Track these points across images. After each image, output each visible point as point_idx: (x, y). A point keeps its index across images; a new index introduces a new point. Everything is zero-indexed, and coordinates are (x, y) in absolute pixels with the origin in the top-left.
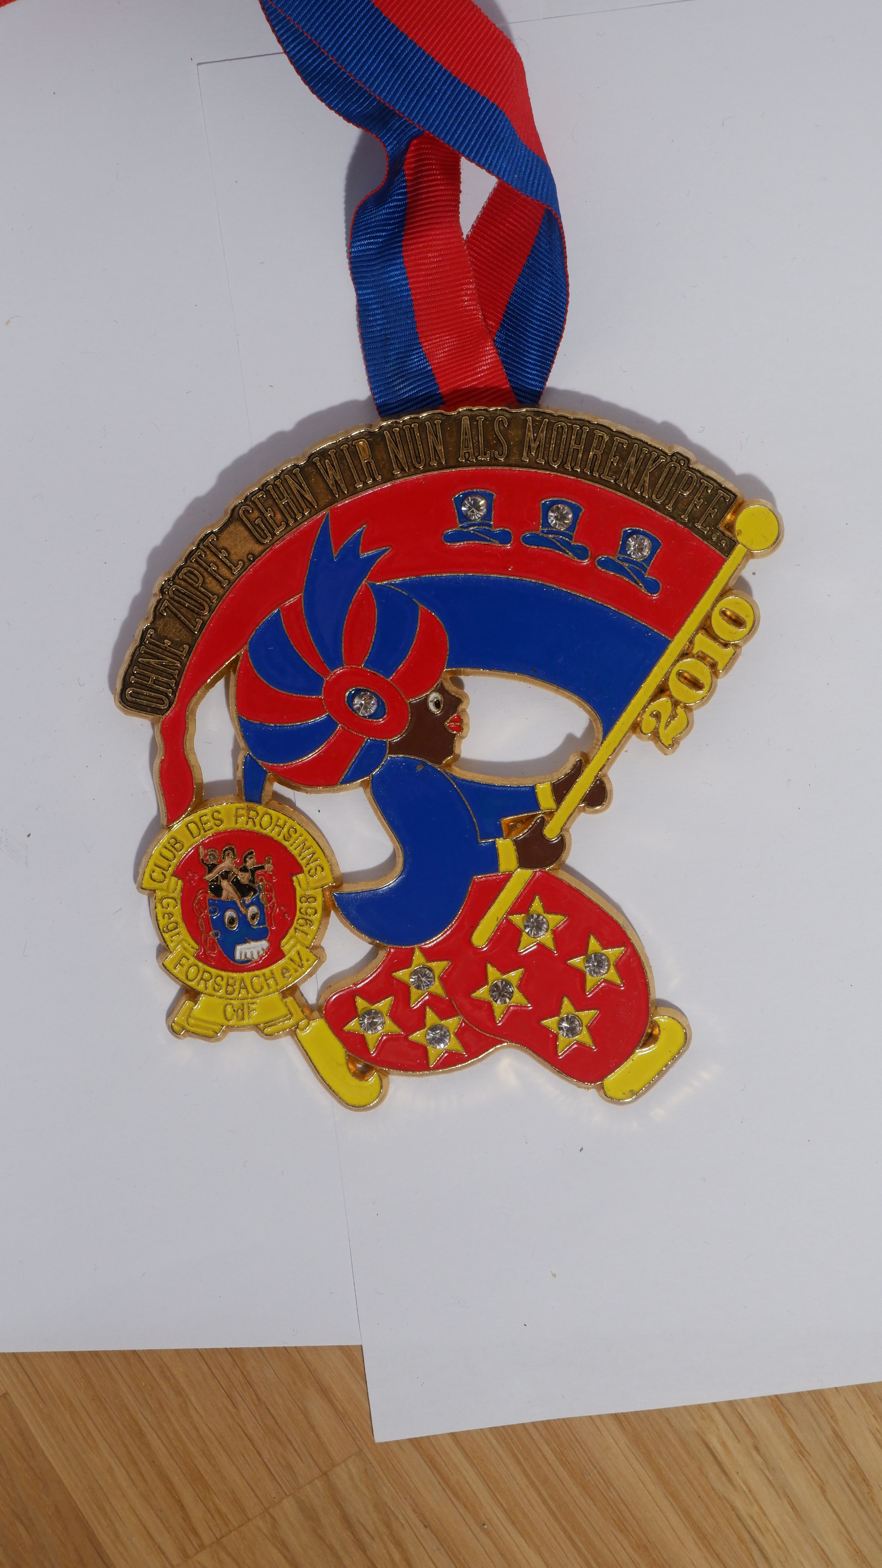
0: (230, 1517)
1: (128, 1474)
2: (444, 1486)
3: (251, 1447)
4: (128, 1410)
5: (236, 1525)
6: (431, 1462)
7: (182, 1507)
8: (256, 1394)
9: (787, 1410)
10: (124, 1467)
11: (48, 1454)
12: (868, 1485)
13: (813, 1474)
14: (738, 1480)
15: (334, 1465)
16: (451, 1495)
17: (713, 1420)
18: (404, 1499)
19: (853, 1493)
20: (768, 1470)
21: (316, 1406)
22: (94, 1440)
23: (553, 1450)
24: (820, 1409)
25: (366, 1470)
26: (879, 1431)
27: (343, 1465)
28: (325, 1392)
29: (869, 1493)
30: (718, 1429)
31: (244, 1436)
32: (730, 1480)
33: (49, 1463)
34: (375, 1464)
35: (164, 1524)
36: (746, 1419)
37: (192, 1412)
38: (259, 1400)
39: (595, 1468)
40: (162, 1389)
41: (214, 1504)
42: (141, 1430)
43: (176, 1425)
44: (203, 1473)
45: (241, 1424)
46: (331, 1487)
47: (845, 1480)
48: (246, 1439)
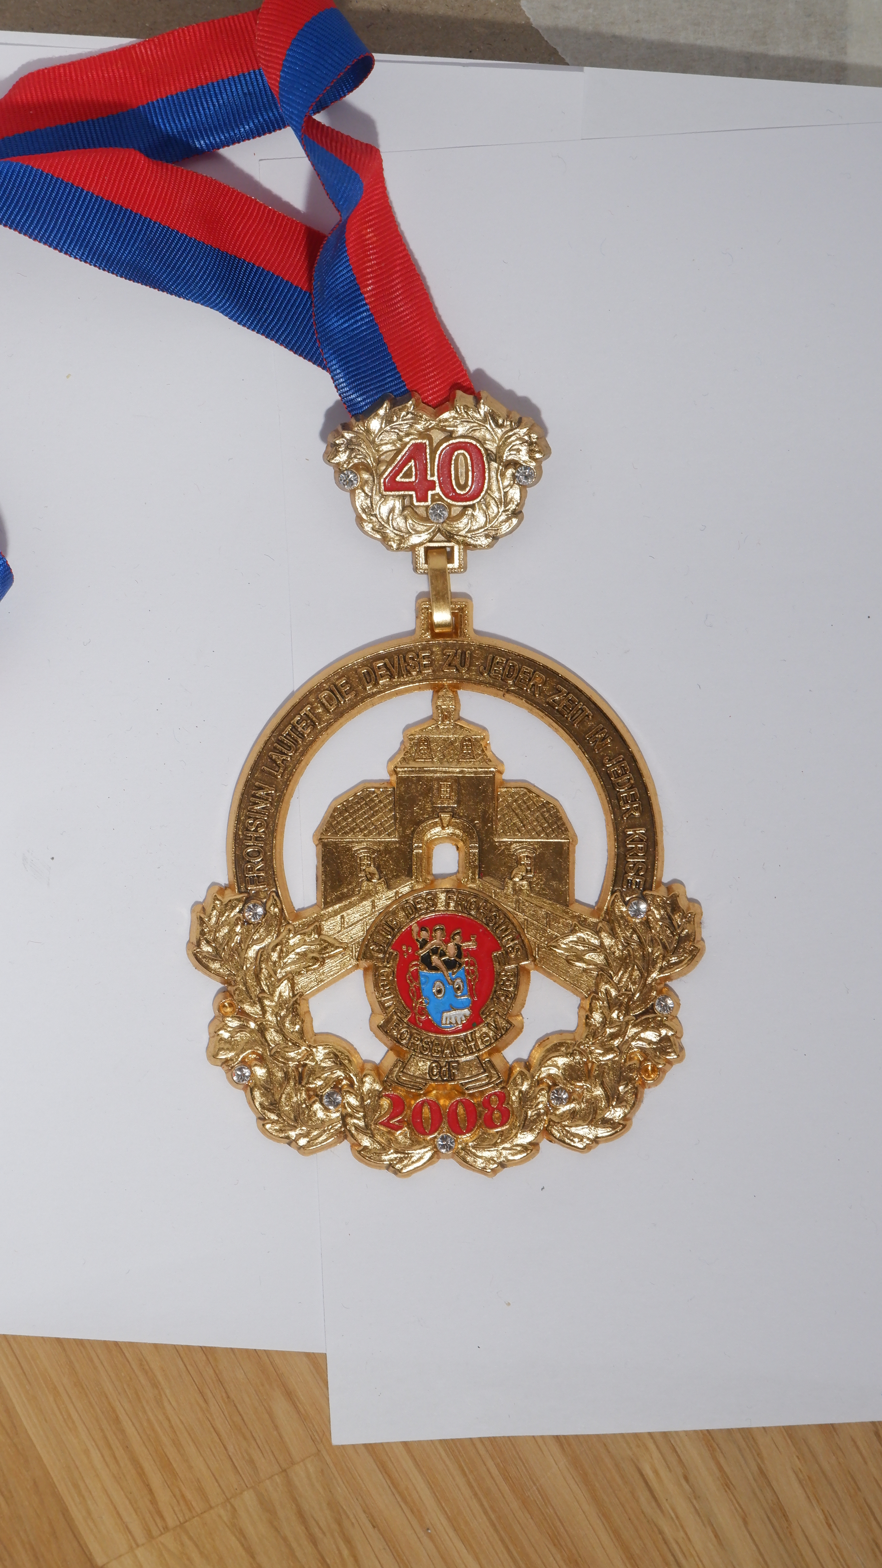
0: (194, 1504)
1: (103, 1456)
2: (394, 1490)
3: (218, 1440)
4: (107, 1398)
5: (199, 1512)
6: (383, 1467)
7: (151, 1491)
8: (226, 1392)
9: (717, 1445)
10: (99, 1450)
11: (30, 1433)
12: (787, 1521)
13: (737, 1505)
14: (666, 1506)
15: (293, 1463)
16: (399, 1499)
17: (647, 1449)
18: (355, 1500)
19: (773, 1527)
20: (695, 1499)
21: (281, 1407)
22: (73, 1422)
23: (497, 1465)
24: (748, 1446)
25: (322, 1471)
26: (801, 1471)
27: (301, 1464)
28: (289, 1395)
29: (787, 1528)
30: (651, 1457)
31: (212, 1430)
32: (659, 1506)
33: (31, 1440)
34: (331, 1465)
35: (132, 1506)
36: (678, 1450)
37: (166, 1404)
38: (228, 1397)
39: (535, 1484)
40: (139, 1381)
41: (180, 1490)
42: (117, 1417)
43: (150, 1414)
44: (172, 1461)
45: (210, 1418)
46: (289, 1484)
47: (767, 1515)
48: (214, 1434)
